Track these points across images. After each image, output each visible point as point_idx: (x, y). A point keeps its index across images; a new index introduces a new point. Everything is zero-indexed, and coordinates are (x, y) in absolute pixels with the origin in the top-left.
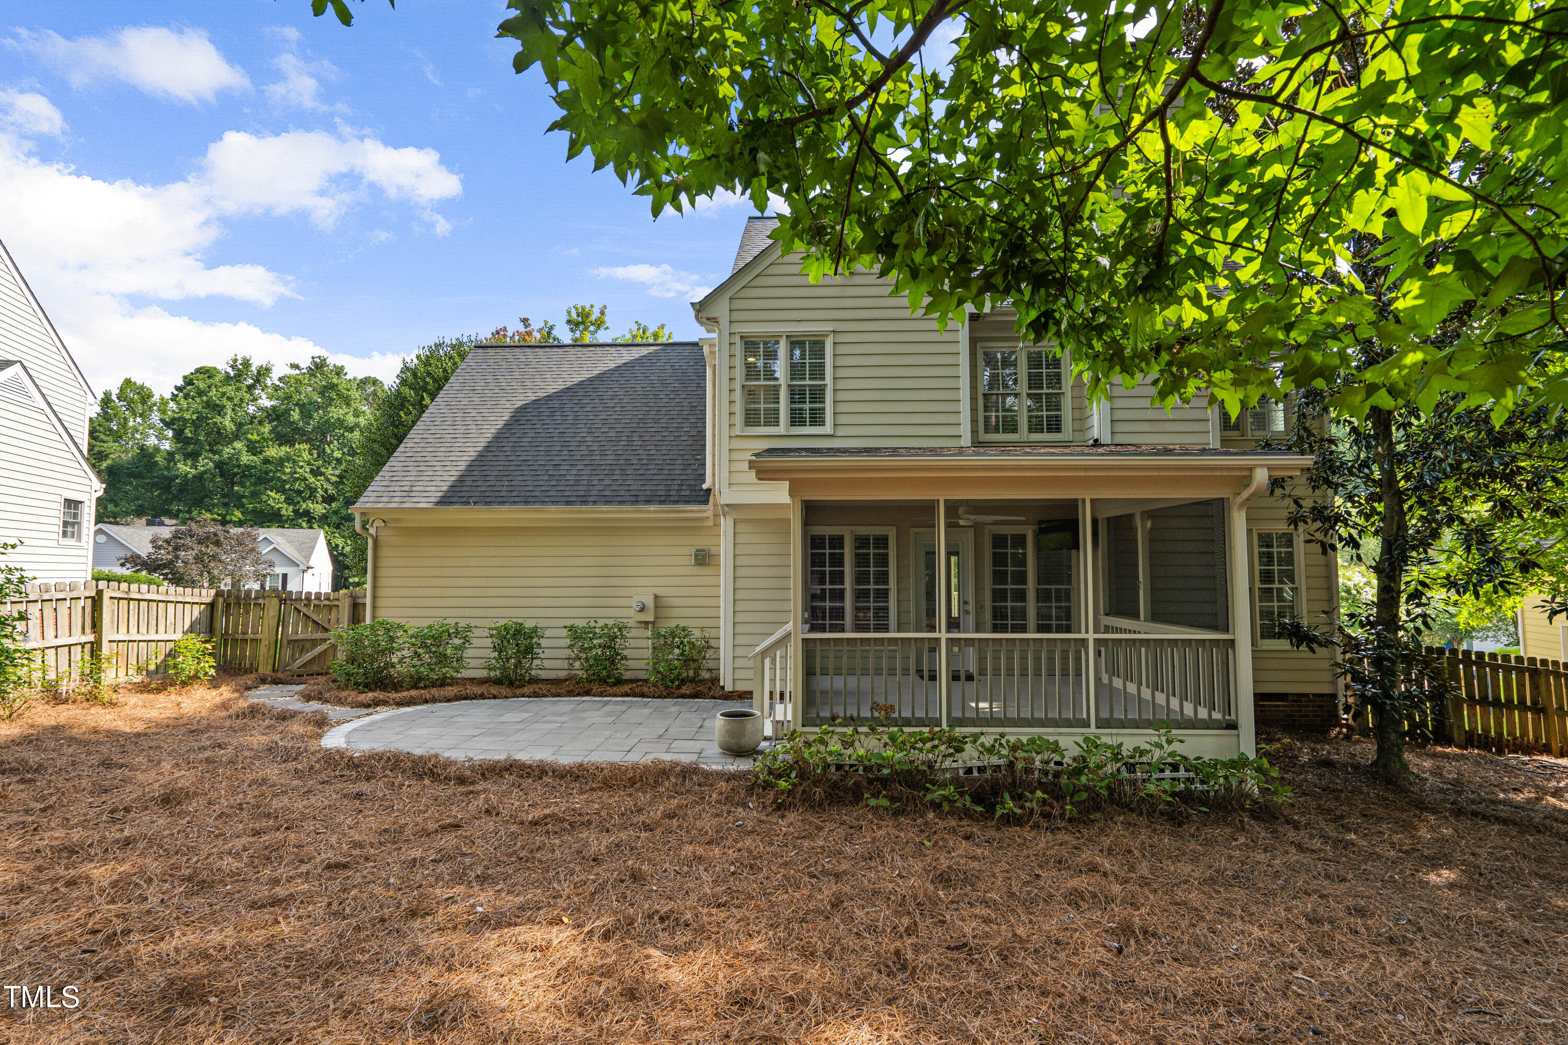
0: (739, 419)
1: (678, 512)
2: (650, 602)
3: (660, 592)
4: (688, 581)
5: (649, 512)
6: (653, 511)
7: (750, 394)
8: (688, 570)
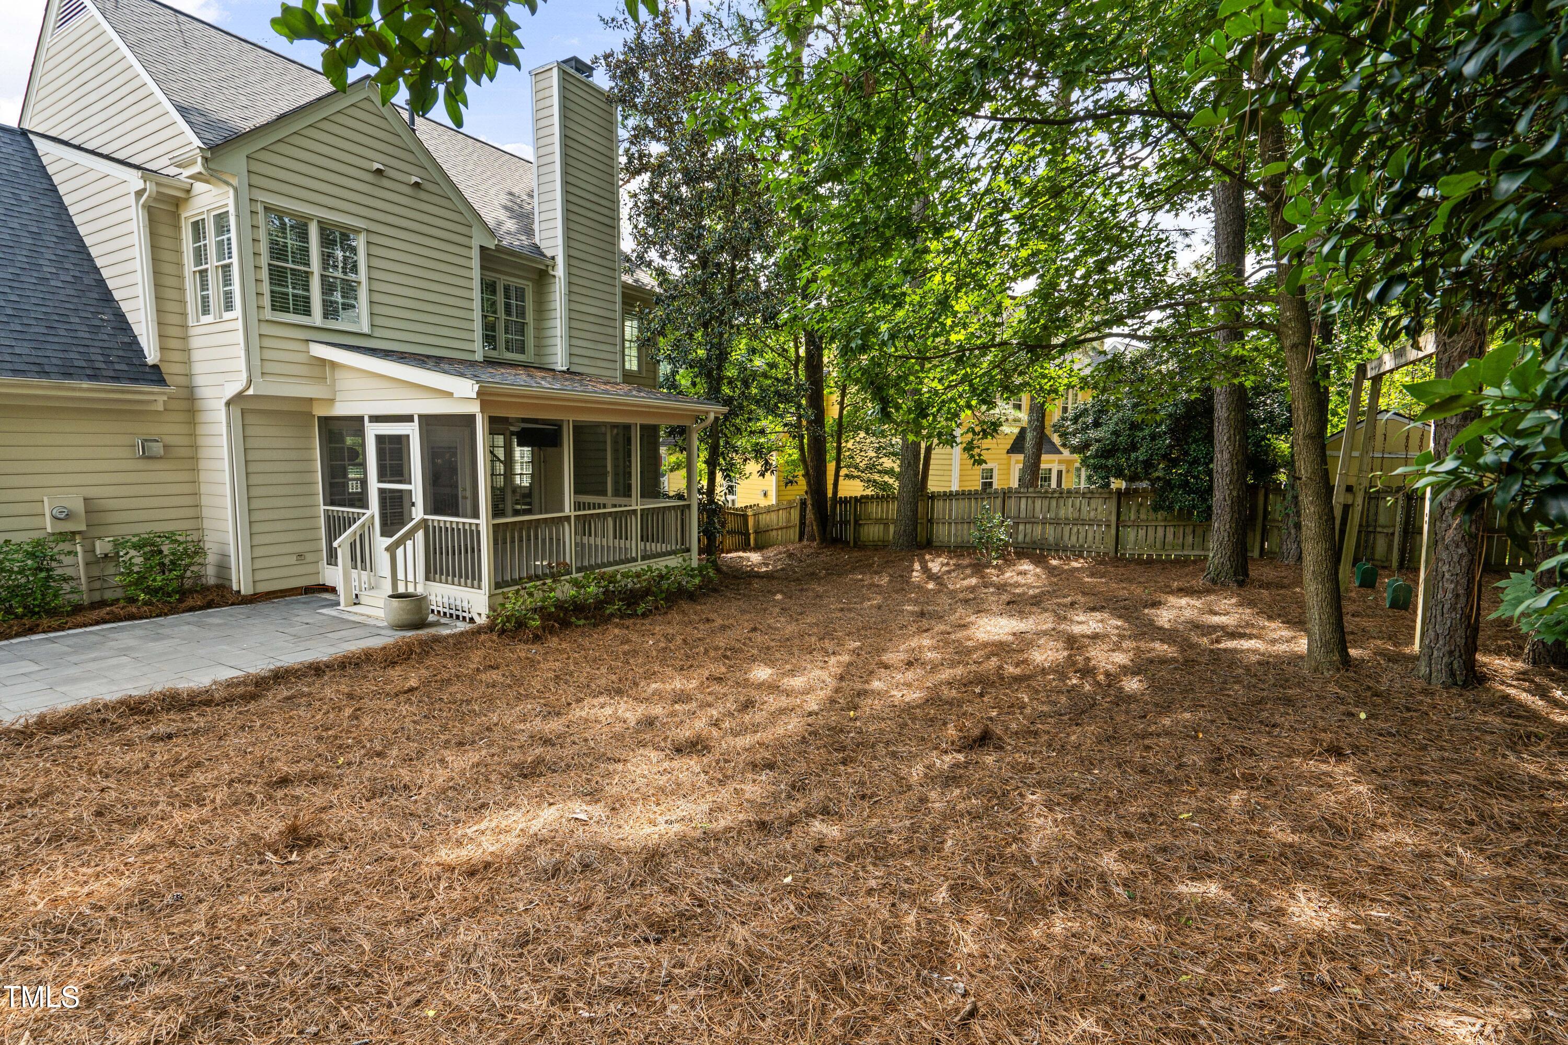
0: (267, 301)
1: (123, 392)
2: (78, 506)
3: (92, 492)
4: (132, 477)
5: (81, 389)
6: (84, 388)
7: (277, 275)
8: (131, 464)
